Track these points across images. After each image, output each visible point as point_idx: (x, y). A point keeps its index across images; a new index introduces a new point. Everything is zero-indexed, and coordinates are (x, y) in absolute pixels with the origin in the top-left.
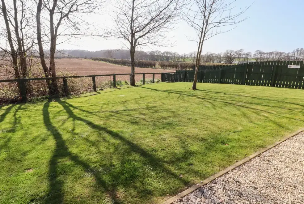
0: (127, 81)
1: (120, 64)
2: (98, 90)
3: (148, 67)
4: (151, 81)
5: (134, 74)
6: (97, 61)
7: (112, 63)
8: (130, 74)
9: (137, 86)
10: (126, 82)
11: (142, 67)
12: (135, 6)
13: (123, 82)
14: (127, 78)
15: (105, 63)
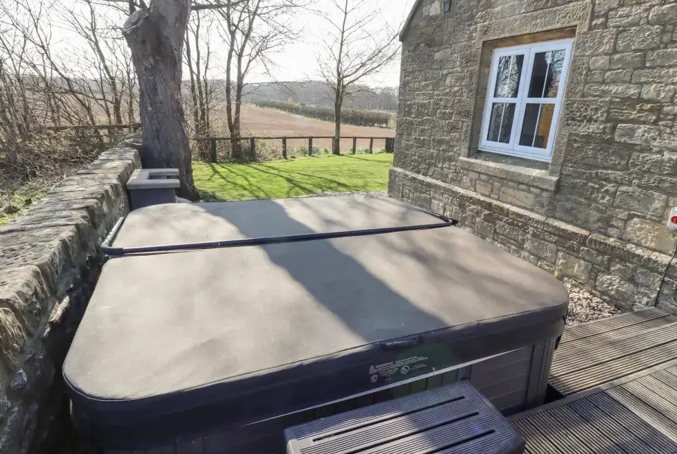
0: (328, 150)
1: (314, 117)
2: (289, 157)
3: (373, 125)
4: (366, 151)
5: (339, 137)
6: (267, 110)
7: (297, 114)
8: (333, 138)
9: (343, 155)
10: (326, 151)
11: (361, 124)
12: (344, 37)
13: (322, 150)
14: (329, 144)
15: (282, 112)
